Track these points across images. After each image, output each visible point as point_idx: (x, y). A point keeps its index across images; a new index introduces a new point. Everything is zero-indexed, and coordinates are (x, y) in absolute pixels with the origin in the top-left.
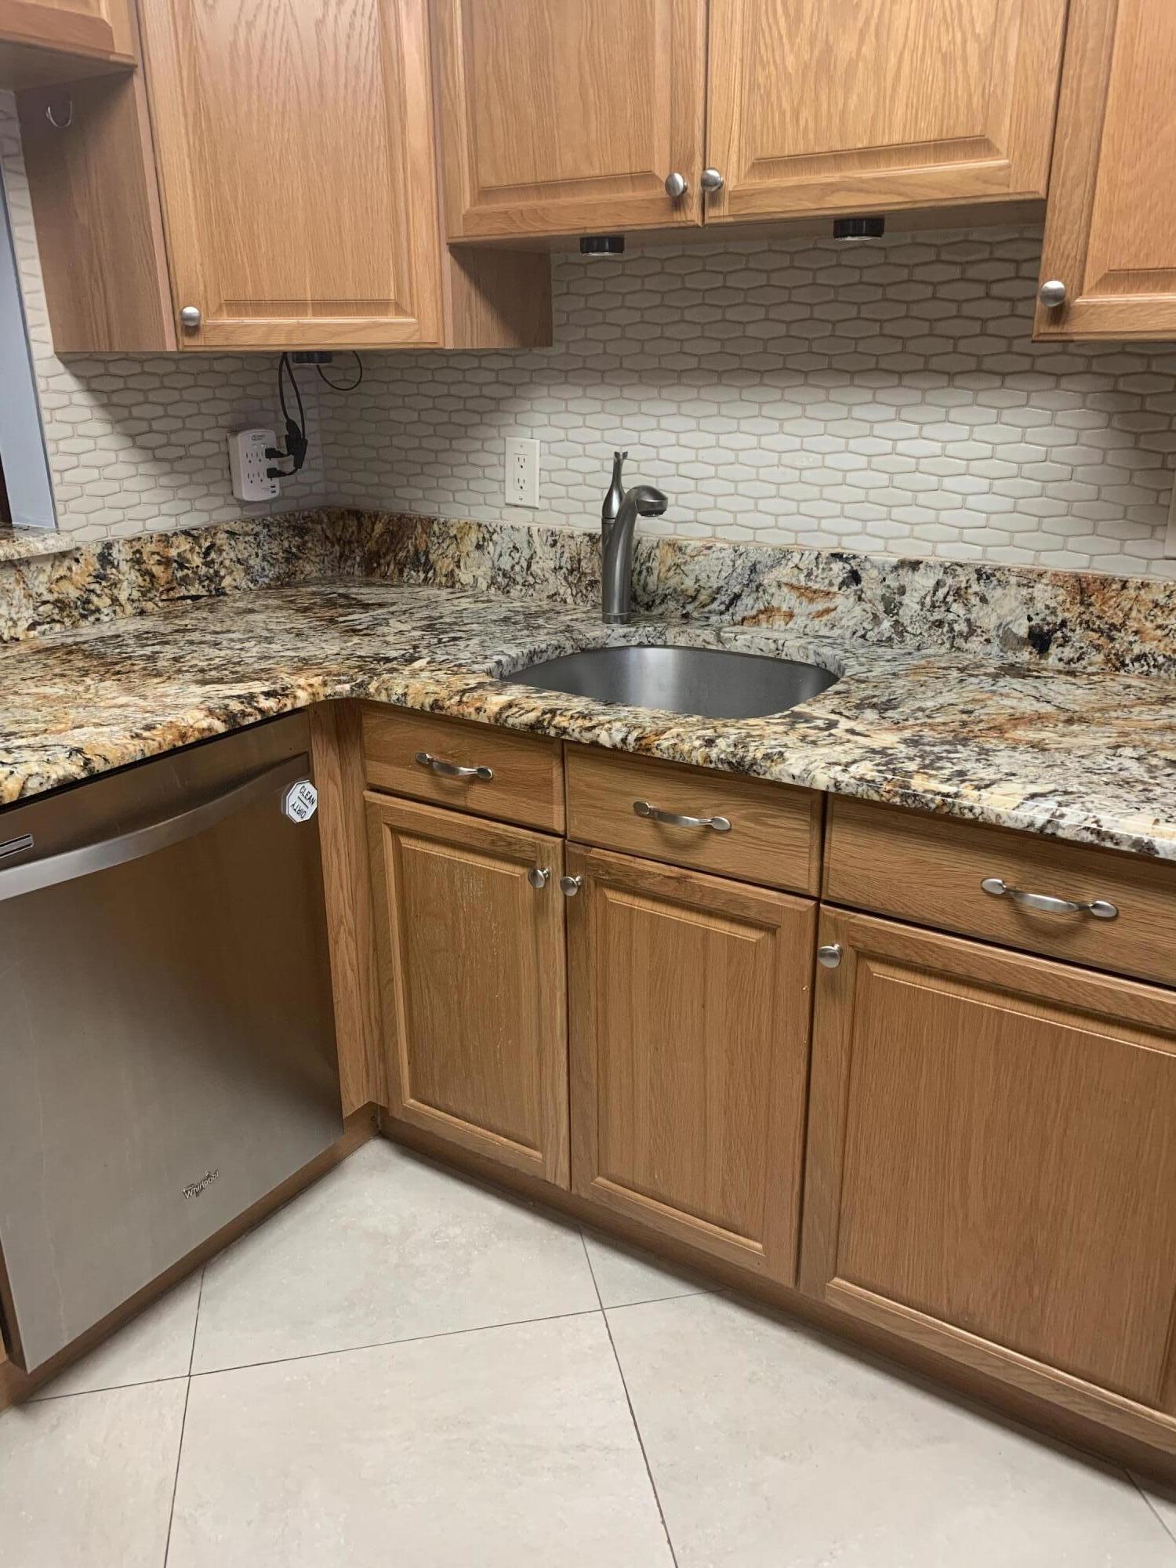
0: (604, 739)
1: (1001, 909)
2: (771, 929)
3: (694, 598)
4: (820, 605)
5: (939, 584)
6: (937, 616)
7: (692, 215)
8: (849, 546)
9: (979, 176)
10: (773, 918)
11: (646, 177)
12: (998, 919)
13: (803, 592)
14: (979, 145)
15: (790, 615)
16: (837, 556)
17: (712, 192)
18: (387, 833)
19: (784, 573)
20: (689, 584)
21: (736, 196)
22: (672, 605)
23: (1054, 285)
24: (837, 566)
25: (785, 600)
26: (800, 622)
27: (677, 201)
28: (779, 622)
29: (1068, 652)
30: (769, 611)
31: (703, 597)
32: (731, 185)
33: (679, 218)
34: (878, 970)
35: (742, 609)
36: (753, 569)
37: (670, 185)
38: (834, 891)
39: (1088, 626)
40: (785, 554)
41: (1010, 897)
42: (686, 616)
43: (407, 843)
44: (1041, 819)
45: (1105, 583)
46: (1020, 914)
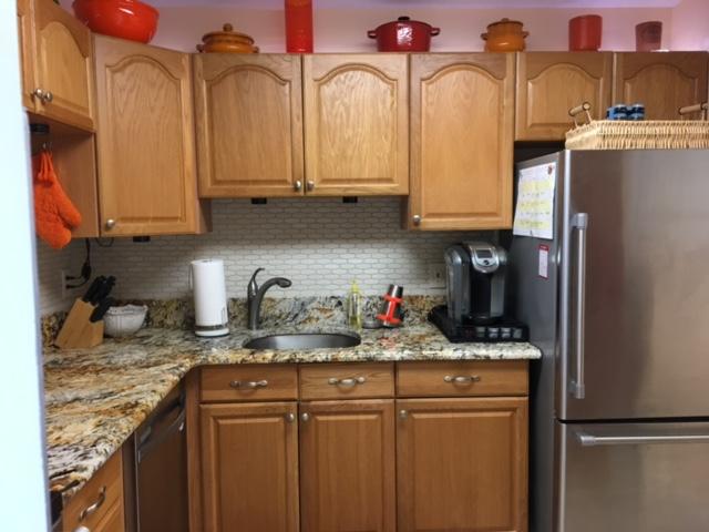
0: (319, 359)
1: (451, 385)
2: (380, 412)
3: (279, 317)
4: (328, 314)
5: (368, 303)
6: (369, 312)
7: (302, 193)
8: (336, 294)
9: (392, 188)
10: (382, 408)
11: (284, 182)
12: (450, 389)
13: (323, 310)
14: (389, 180)
15: (318, 319)
16: (333, 297)
17: (308, 188)
18: (212, 420)
19: (314, 305)
20: (277, 312)
21: (318, 189)
22: (270, 321)
23: (416, 217)
24: (333, 301)
25: (316, 314)
26: (321, 321)
27: (296, 189)
28: (314, 322)
29: (410, 319)
30: (310, 319)
31: (283, 316)
32: (316, 186)
33: (297, 194)
34: (416, 416)
35: (299, 319)
36: (303, 304)
37: (296, 185)
38: (401, 393)
39: (413, 310)
40: (313, 299)
41: (453, 380)
42: (277, 324)
43: (221, 422)
44: (460, 355)
45: (417, 297)
46: (456, 386)
